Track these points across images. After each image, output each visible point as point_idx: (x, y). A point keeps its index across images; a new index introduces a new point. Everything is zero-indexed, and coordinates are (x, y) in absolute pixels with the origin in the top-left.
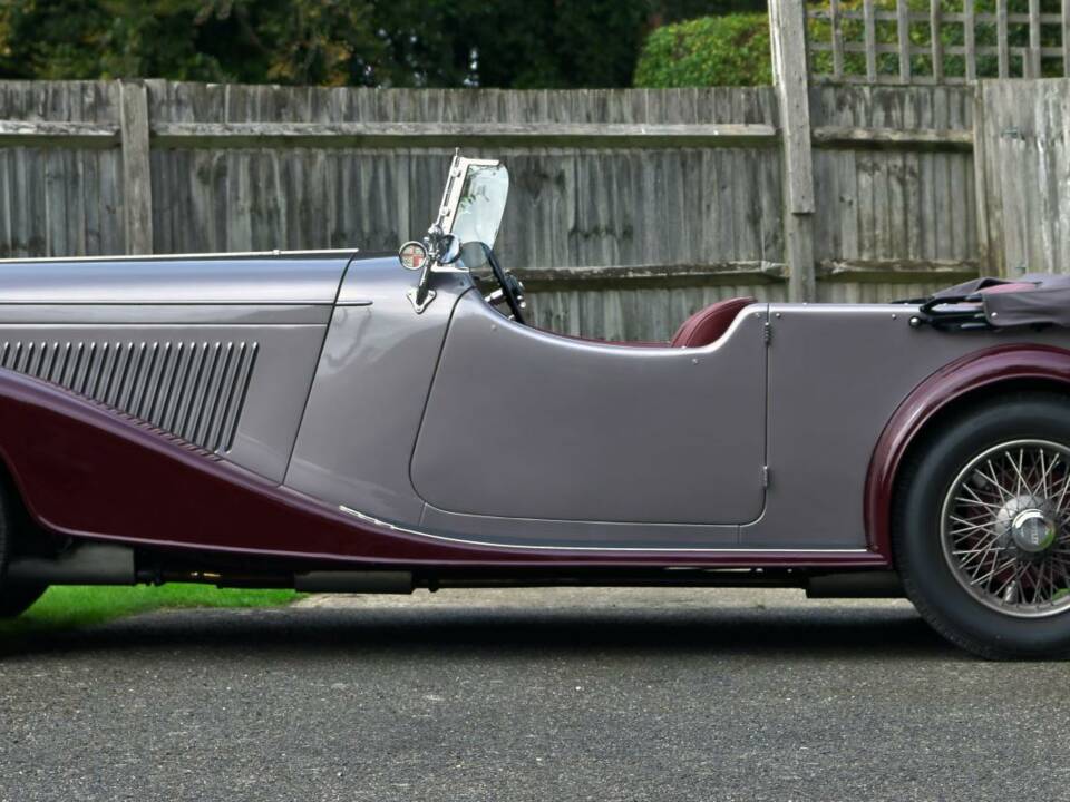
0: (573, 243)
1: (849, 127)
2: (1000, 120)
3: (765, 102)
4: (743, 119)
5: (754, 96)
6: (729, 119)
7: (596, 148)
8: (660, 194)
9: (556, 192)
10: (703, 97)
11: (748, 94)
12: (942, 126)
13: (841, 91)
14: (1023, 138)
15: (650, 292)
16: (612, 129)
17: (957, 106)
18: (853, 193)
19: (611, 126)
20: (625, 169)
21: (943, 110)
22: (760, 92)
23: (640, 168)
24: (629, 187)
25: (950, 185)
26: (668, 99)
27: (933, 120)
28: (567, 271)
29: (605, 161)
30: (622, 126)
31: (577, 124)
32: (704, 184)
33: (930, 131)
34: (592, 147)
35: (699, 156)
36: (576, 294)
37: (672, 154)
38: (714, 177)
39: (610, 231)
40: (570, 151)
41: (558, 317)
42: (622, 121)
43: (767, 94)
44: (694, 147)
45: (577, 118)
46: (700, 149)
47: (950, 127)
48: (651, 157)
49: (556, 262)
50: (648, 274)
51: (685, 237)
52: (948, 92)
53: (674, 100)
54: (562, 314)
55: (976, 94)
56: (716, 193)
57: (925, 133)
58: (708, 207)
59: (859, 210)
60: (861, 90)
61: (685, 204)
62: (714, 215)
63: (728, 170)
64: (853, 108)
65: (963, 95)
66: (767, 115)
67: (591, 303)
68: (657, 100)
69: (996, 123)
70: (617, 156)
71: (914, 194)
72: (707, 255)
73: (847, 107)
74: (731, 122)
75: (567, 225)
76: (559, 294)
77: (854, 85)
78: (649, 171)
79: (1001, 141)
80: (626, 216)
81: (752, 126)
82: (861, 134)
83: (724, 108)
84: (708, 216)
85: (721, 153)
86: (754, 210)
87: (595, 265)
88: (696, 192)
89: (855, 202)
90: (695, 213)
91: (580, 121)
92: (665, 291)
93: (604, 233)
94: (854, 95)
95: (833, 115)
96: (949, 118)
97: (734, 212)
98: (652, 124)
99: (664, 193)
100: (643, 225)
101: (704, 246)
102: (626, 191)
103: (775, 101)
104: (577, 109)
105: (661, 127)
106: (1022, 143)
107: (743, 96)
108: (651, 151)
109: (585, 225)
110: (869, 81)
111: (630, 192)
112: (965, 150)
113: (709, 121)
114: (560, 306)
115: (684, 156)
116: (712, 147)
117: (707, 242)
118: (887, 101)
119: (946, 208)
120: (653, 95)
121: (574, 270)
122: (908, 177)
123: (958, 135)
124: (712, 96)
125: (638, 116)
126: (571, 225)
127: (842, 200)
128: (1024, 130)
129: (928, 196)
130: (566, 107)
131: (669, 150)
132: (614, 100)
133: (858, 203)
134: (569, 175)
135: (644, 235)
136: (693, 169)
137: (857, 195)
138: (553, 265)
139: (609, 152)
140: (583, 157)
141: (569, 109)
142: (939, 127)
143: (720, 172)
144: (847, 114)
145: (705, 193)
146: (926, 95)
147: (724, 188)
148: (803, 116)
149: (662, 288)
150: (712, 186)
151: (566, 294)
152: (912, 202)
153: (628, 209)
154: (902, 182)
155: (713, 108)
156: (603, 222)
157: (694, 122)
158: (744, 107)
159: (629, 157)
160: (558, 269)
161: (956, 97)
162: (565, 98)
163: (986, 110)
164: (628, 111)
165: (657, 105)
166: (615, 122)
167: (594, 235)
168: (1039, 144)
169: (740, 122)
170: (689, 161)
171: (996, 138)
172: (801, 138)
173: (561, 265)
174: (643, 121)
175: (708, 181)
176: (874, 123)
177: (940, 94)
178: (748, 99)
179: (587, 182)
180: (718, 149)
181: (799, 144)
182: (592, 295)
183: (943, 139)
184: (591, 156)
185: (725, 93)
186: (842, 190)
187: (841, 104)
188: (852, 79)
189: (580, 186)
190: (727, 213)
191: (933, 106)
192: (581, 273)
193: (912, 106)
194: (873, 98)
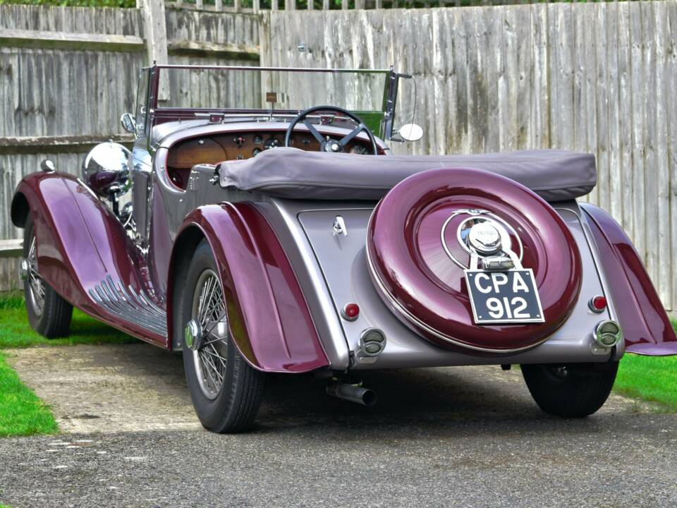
0: (18, 118)
1: (185, 40)
2: (288, 39)
3: (135, 20)
4: (122, 31)
5: (128, 16)
6: (113, 31)
7: (32, 48)
8: (72, 84)
9: (7, 81)
10: (98, 13)
11: (125, 13)
12: (240, 42)
13: (181, 14)
14: (311, 52)
15: (66, 155)
16: (43, 35)
17: (249, 28)
18: (188, 87)
19: (42, 33)
20: (50, 65)
21: (241, 31)
22: (132, 12)
23: (60, 65)
24: (53, 79)
25: (244, 83)
26: (76, 15)
27: (234, 37)
28: (15, 139)
29: (37, 57)
30: (49, 33)
31: (20, 30)
32: (99, 78)
33: (234, 45)
34: (29, 48)
35: (96, 57)
36: (19, 157)
37: (80, 55)
38: (104, 73)
39: (41, 110)
40: (15, 51)
41: (8, 173)
42: (48, 29)
43: (136, 13)
44: (93, 51)
45: (20, 26)
46: (96, 52)
47: (244, 43)
48: (66, 56)
49: (7, 133)
50: (67, 143)
51: (87, 116)
52: (244, 19)
53: (80, 15)
54: (10, 171)
55: (265, 20)
56: (106, 84)
57: (231, 46)
58: (101, 94)
59: (192, 99)
60: (192, 14)
61: (87, 91)
62: (104, 100)
63: (113, 68)
64: (188, 27)
65: (252, 20)
66: (137, 29)
67: (29, 164)
68: (70, 15)
69: (283, 41)
70: (45, 55)
71: (224, 88)
72: (101, 129)
73: (184, 26)
74: (115, 33)
75: (14, 106)
76: (9, 157)
77: (189, 10)
78: (65, 67)
79: (289, 54)
80: (51, 100)
81: (128, 37)
82: (194, 46)
83: (110, 23)
84: (101, 101)
85: (109, 55)
86: (128, 97)
87: (32, 135)
88: (94, 83)
89: (189, 93)
90: (93, 99)
91: (22, 28)
92: (75, 155)
93: (37, 113)
94: (189, 18)
95: (175, 30)
96: (244, 36)
97: (117, 98)
98: (67, 33)
99: (74, 84)
100: (61, 106)
101: (99, 123)
102: (50, 80)
103: (141, 19)
104: (19, 19)
105: (73, 35)
106: (309, 56)
107: (122, 15)
108: (66, 53)
109: (26, 106)
110: (198, 8)
111: (53, 82)
112: (255, 59)
113: (101, 33)
114: (10, 166)
115: (86, 56)
116: (104, 51)
117: (101, 120)
118: (208, 22)
119: (241, 99)
120: (68, 11)
121: (19, 139)
122: (220, 77)
123: (250, 49)
124: (103, 14)
125: (58, 26)
126: (16, 106)
127: (181, 92)
128: (311, 47)
129: (231, 91)
130: (13, 18)
131: (78, 52)
132: (43, 14)
133: (191, 94)
134: (15, 68)
135: (62, 113)
136: (92, 67)
137: (191, 89)
138: (5, 135)
139: (40, 52)
140: (24, 55)
141: (14, 18)
142: (238, 43)
143: (108, 69)
144: (184, 31)
145: (99, 84)
146: (230, 19)
147: (111, 81)
148: (162, 31)
149: (73, 152)
150: (104, 80)
151: (13, 157)
152: (222, 93)
153: (52, 95)
154: (216, 80)
155: (104, 23)
156: (36, 104)
157: (93, 32)
158: (122, 23)
159: (52, 56)
160: (9, 138)
161: (248, 22)
162: (12, 10)
163: (273, 32)
164: (52, 22)
165: (70, 20)
166: (44, 30)
167: (30, 113)
168: (327, 55)
169: (120, 34)
170: (90, 61)
171: (283, 51)
172: (162, 47)
173: (10, 135)
174: (61, 30)
175: (101, 75)
176: (200, 38)
177: (239, 19)
178: (125, 18)
179: (26, 74)
180: (107, 53)
181: (160, 51)
182: (30, 157)
183: (243, 51)
184: (29, 54)
185: (111, 12)
186: (182, 85)
187: (180, 23)
188: (188, 7)
189: (22, 77)
190: (113, 99)
191: (234, 28)
192: (25, 141)
193: (223, 26)
194: (200, 20)
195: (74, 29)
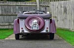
2: (51, 4)
13: (41, 2)
16: (26, 5)
40: (23, 6)
52: (48, 3)
81: (35, 5)
82: (42, 5)
103: (37, 3)
104: (24, 3)
106: (53, 6)
113: (32, 4)
118: (44, 3)
119: (48, 10)
181: (38, 6)
183: (48, 6)
186: (41, 9)
195: (29, 4)
